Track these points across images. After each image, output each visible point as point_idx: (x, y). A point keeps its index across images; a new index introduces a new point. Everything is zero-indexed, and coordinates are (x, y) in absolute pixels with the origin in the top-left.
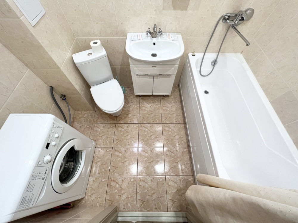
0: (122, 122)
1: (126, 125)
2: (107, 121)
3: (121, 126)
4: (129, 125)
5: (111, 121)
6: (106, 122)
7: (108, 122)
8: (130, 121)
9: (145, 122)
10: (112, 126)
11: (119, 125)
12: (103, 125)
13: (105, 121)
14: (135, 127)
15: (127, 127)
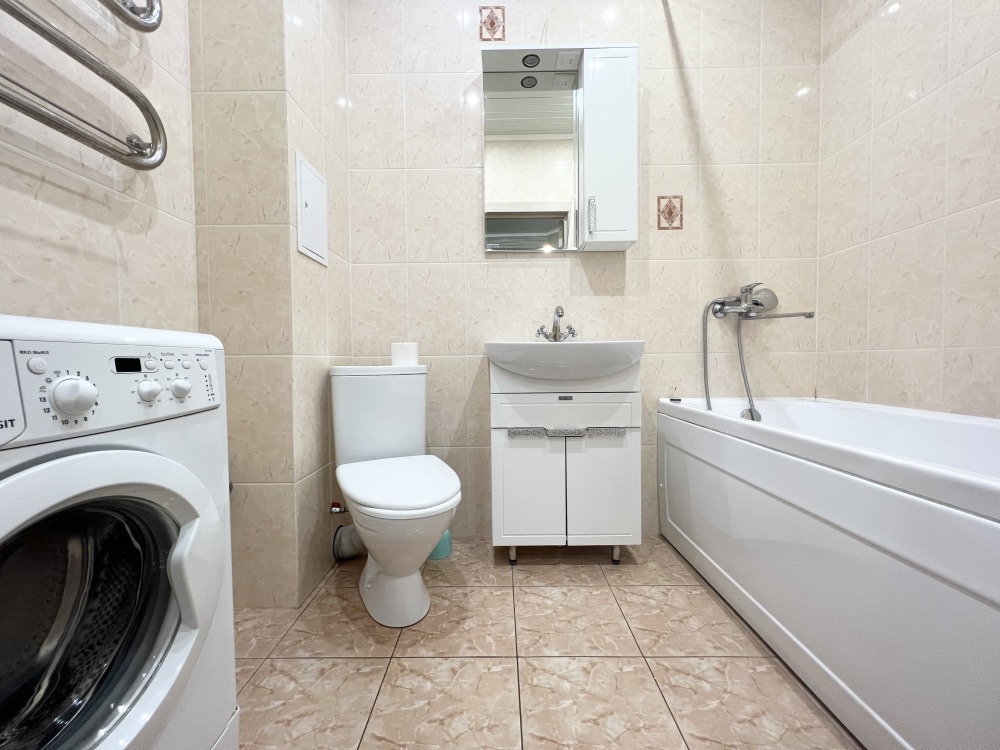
0: (423, 652)
1: (447, 665)
2: (347, 645)
3: (417, 667)
4: (463, 665)
5: (371, 645)
6: (341, 651)
7: (352, 649)
8: (466, 645)
9: (547, 652)
10: (367, 670)
11: (407, 663)
12: (317, 665)
13: (340, 645)
14: (500, 673)
15: (454, 671)
